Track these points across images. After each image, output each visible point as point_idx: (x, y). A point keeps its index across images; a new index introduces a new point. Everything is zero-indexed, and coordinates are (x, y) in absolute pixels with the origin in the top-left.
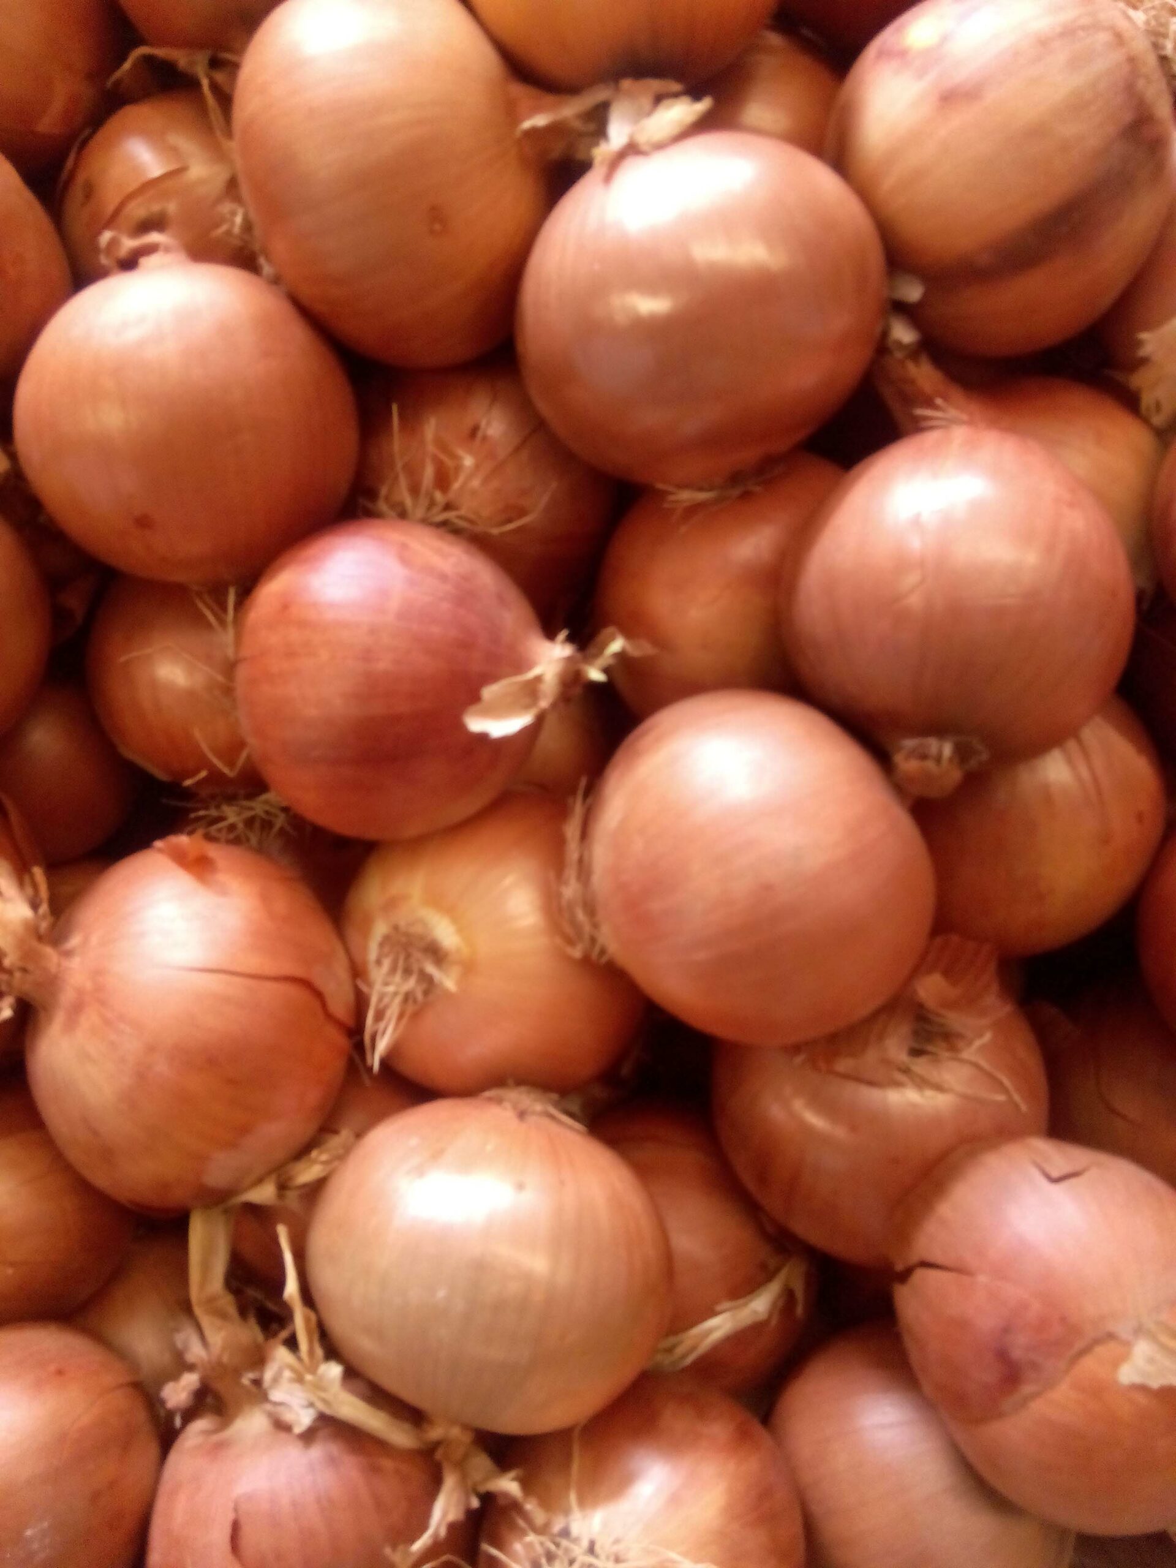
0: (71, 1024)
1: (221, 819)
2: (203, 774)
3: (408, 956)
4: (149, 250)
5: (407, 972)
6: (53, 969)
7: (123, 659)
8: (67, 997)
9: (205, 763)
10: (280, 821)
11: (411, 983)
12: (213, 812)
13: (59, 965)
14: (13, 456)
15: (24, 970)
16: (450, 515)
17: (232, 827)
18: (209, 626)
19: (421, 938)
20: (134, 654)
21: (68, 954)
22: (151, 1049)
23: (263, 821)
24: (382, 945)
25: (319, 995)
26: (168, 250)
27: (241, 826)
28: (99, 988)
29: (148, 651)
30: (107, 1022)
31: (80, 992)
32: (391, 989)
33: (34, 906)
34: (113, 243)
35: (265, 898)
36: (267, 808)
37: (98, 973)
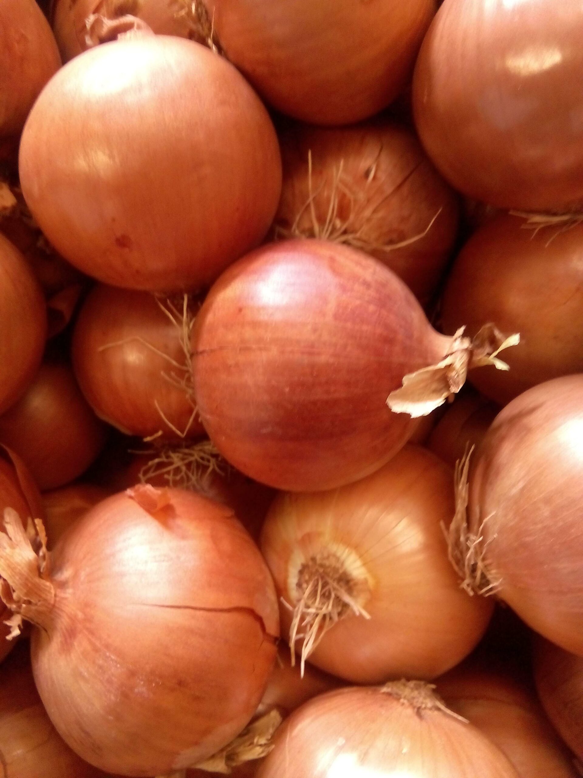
0: (66, 647)
1: (171, 463)
2: (160, 433)
3: (325, 585)
4: (126, 28)
5: (326, 596)
6: (51, 599)
7: (101, 349)
8: (63, 622)
9: (161, 425)
10: (212, 465)
11: (328, 608)
12: (164, 459)
13: (56, 596)
14: (19, 196)
15: (29, 603)
16: (349, 237)
17: (177, 470)
18: (168, 322)
19: (336, 570)
20: (110, 345)
21: (62, 585)
22: (132, 674)
23: (198, 465)
24: (301, 572)
25: (259, 619)
26: (139, 27)
27: (184, 468)
28: (88, 619)
29: (120, 343)
30: (96, 650)
31: (73, 619)
32: (312, 610)
33: (36, 547)
34: (98, 23)
35: (214, 539)
36: (202, 454)
37: (86, 605)
